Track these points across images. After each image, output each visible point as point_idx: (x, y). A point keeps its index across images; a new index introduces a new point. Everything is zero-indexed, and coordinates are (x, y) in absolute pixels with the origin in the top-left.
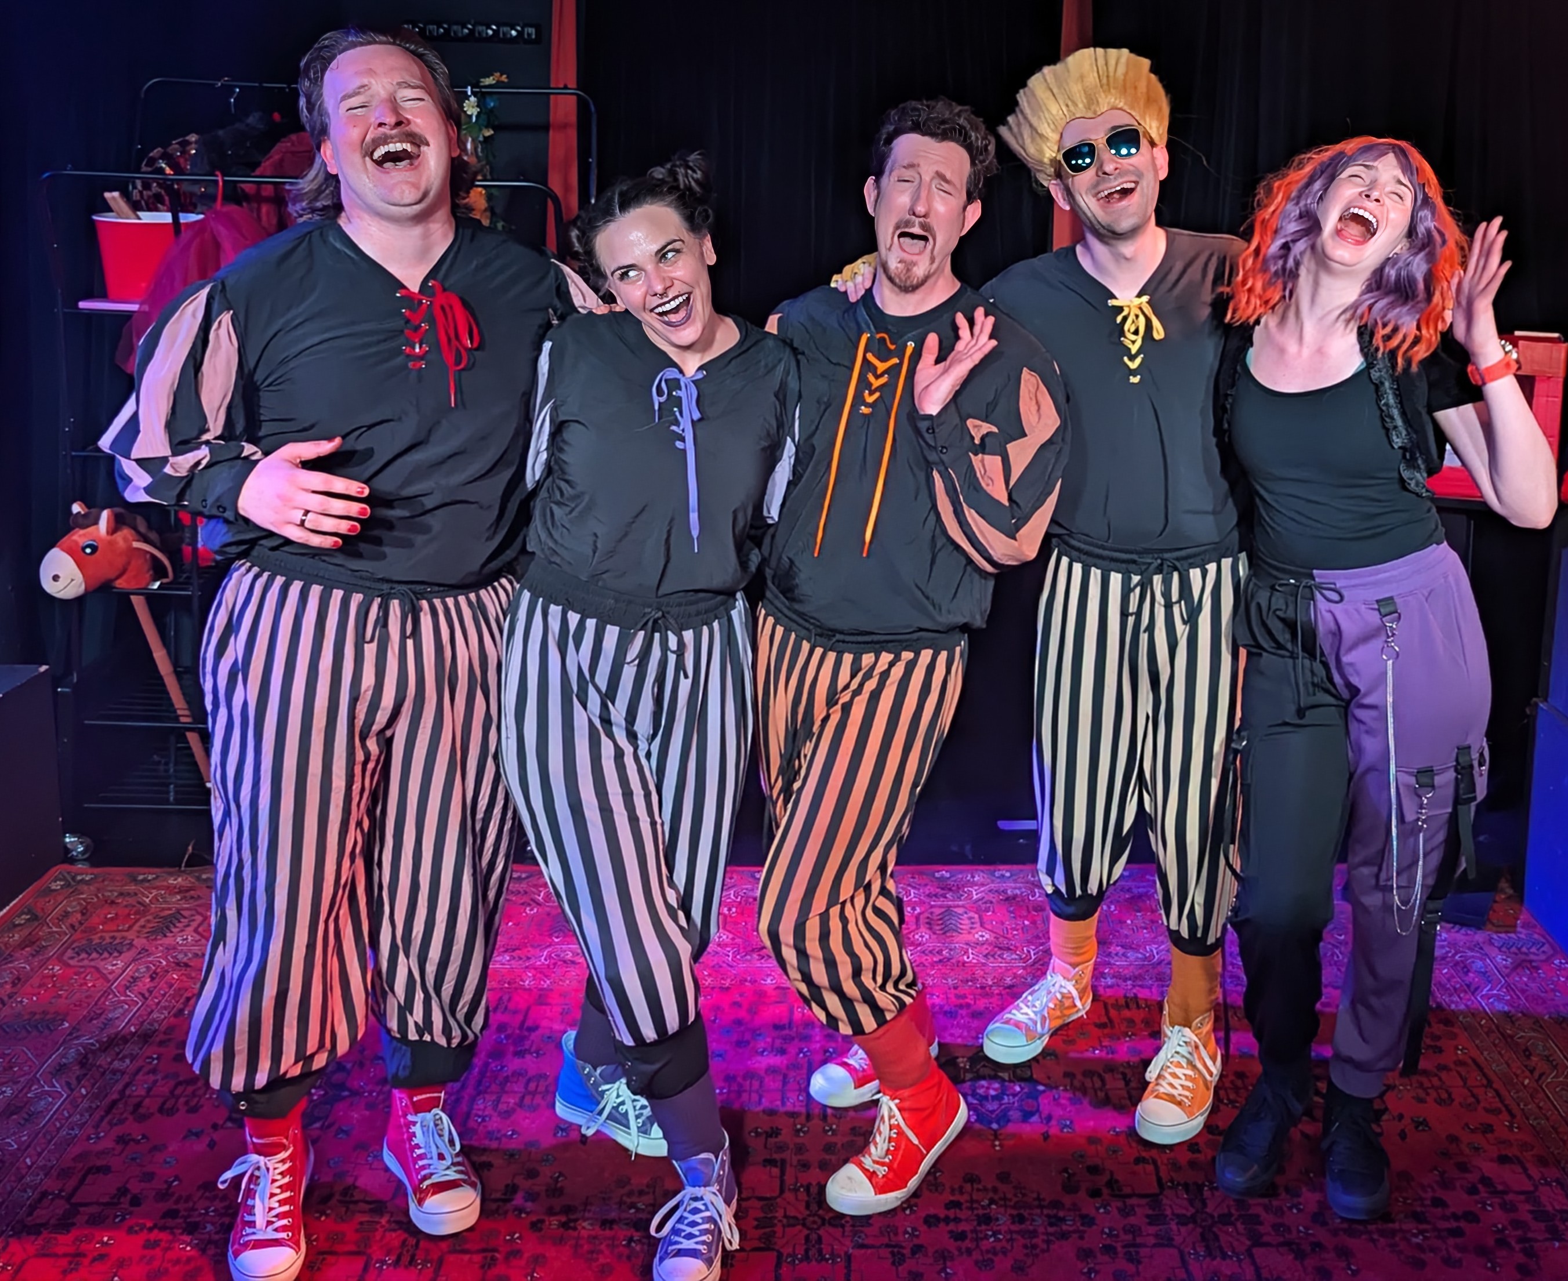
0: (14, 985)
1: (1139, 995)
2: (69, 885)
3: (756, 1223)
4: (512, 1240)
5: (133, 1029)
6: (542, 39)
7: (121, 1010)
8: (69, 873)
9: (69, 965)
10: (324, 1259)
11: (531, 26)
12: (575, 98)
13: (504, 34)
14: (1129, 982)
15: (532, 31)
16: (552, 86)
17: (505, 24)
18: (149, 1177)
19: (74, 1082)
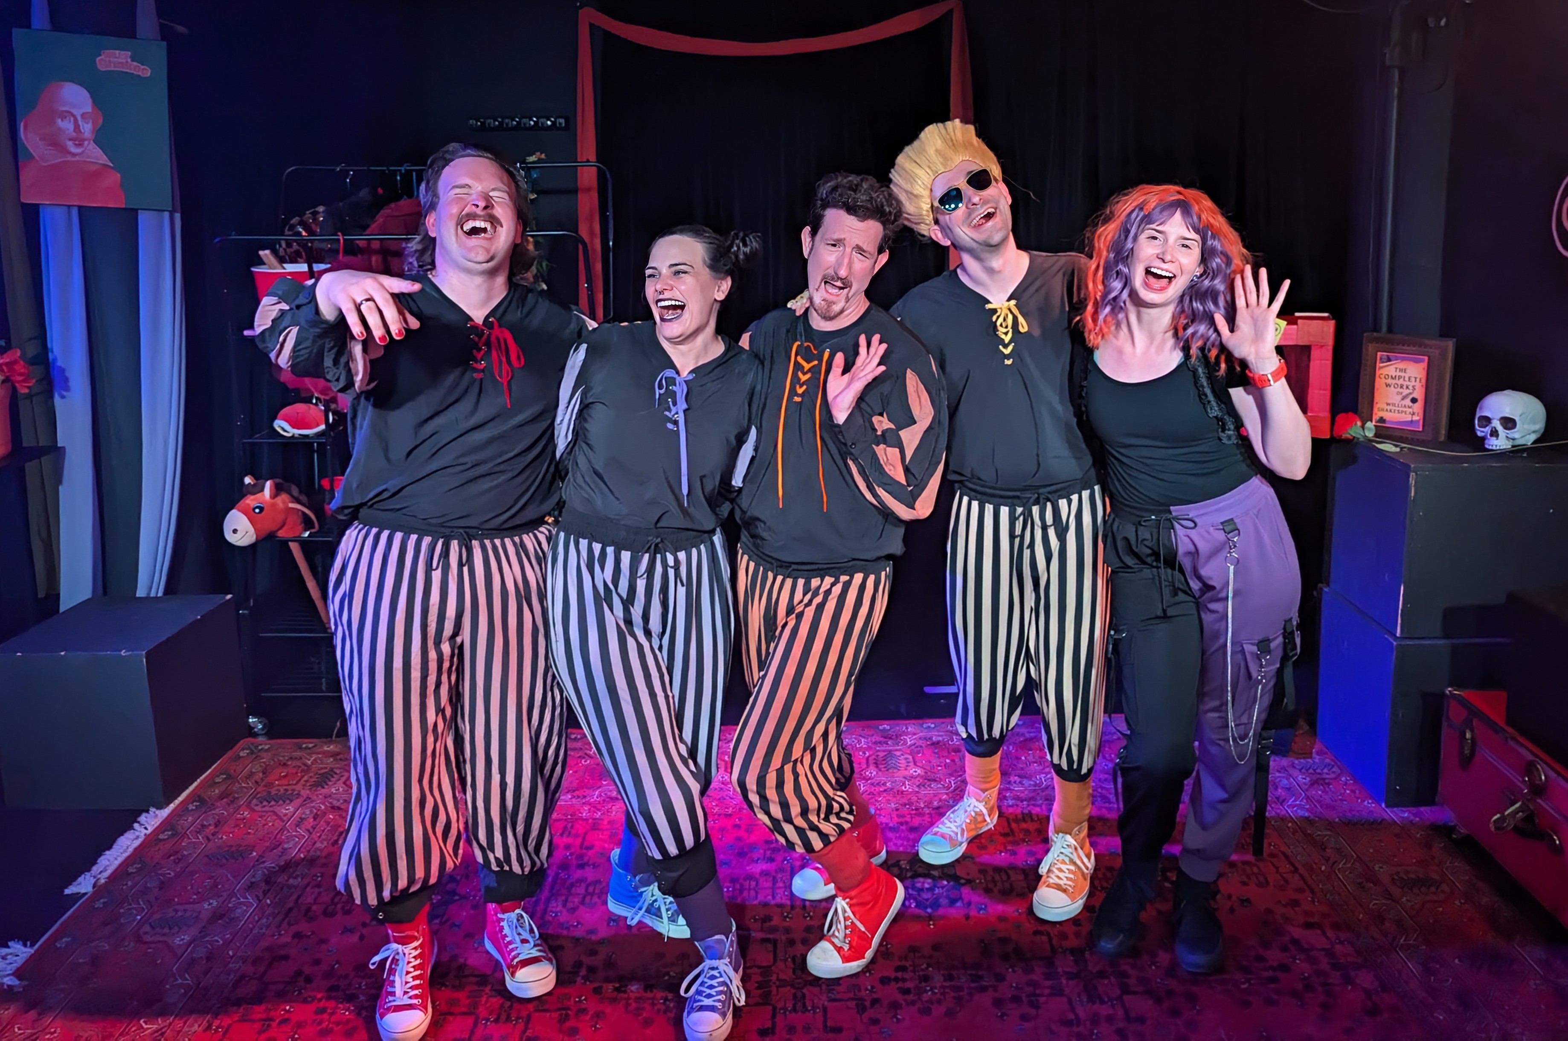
0: (216, 826)
1: (1033, 812)
2: (252, 753)
3: (756, 985)
4: (580, 1001)
5: (302, 856)
6: (570, 126)
7: (292, 842)
8: (252, 744)
9: (254, 811)
10: (444, 1019)
11: (561, 117)
12: (595, 168)
13: (542, 124)
14: (1025, 803)
15: (562, 121)
16: (579, 160)
17: (543, 117)
18: (317, 962)
19: (261, 895)
